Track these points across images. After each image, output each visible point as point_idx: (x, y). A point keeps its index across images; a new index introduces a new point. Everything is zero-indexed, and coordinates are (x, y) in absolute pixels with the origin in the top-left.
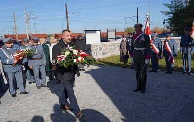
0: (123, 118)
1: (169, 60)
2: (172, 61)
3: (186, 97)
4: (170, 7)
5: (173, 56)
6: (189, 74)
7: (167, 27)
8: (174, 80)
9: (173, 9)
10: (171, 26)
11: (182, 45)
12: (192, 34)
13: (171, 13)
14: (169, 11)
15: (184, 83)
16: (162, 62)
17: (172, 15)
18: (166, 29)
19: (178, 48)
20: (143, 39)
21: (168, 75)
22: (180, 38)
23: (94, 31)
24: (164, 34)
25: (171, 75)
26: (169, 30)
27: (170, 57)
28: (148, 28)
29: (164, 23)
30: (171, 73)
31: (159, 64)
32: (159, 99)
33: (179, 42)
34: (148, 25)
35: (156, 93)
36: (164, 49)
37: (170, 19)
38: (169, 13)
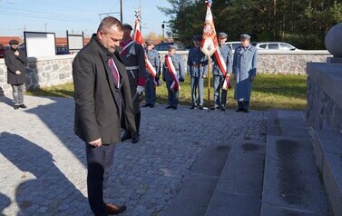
1: (172, 87)
2: (176, 88)
3: (197, 143)
4: (172, 2)
5: (178, 81)
6: (201, 108)
7: (169, 34)
8: (180, 118)
9: (177, 6)
10: (174, 32)
11: (190, 63)
12: (202, 46)
13: (174, 12)
14: (172, 8)
15: (193, 123)
16: (162, 90)
17: (175, 15)
18: (166, 36)
19: (185, 68)
20: (132, 51)
21: (170, 111)
22: (187, 52)
23: (44, 34)
24: (163, 45)
25: (175, 111)
26: (171, 40)
28: (138, 34)
29: (163, 26)
30: (175, 108)
31: (157, 93)
32: (157, 151)
33: (186, 58)
34: (138, 28)
35: (152, 141)
36: (164, 69)
37: (172, 21)
38: (171, 12)
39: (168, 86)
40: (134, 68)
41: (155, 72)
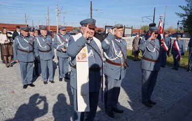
0: (129, 100)
1: (176, 58)
4: (185, 9)
5: (180, 54)
7: (181, 28)
8: (178, 75)
9: (188, 12)
10: (184, 27)
11: (190, 45)
13: (186, 16)
16: (170, 59)
17: (186, 17)
18: (179, 29)
21: (174, 71)
24: (176, 34)
25: (176, 71)
26: (182, 31)
27: (178, 55)
29: (178, 24)
30: (177, 69)
32: (162, 90)
35: (160, 85)
36: (173, 48)
37: (184, 21)
38: (184, 15)
41: (167, 49)
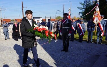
1: (81, 35)
3: (88, 54)
4: (83, 5)
7: (81, 17)
8: (82, 45)
9: (85, 6)
10: (83, 16)
14: (83, 7)
15: (88, 47)
16: (77, 36)
17: (84, 10)
20: (68, 22)
21: (79, 43)
22: (87, 23)
24: (79, 21)
26: (82, 19)
29: (79, 14)
32: (73, 55)
34: (69, 15)
35: (72, 52)
37: (82, 12)
38: (82, 9)
39: (79, 35)
40: (68, 27)
41: (75, 30)
